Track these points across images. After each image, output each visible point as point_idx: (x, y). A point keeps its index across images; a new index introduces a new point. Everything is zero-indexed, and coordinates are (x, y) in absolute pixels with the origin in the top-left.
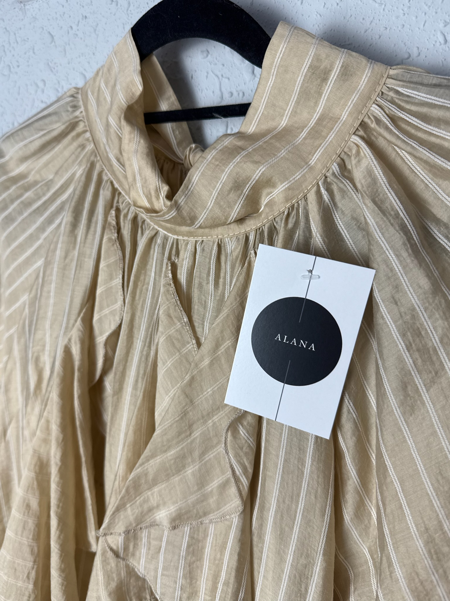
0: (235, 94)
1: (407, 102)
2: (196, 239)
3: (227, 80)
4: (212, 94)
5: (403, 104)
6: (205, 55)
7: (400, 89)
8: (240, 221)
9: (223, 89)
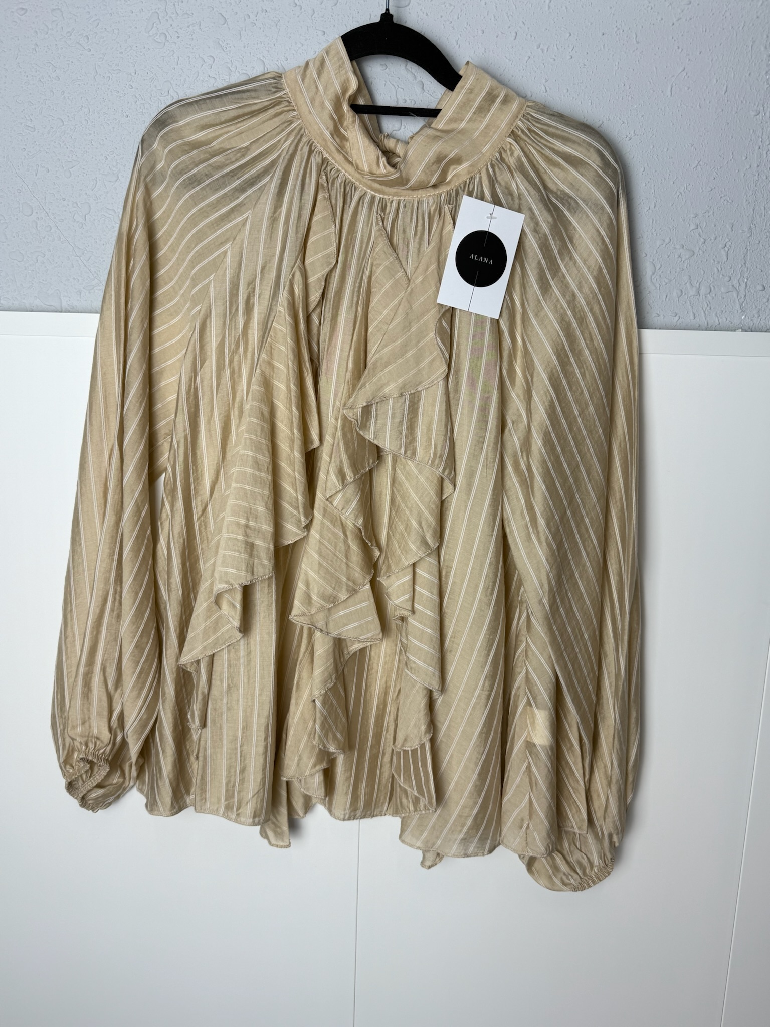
0: (408, 101)
1: (536, 122)
2: (399, 198)
3: (401, 90)
4: (389, 98)
5: (534, 123)
6: (384, 68)
7: (532, 114)
8: (435, 186)
9: (398, 97)
